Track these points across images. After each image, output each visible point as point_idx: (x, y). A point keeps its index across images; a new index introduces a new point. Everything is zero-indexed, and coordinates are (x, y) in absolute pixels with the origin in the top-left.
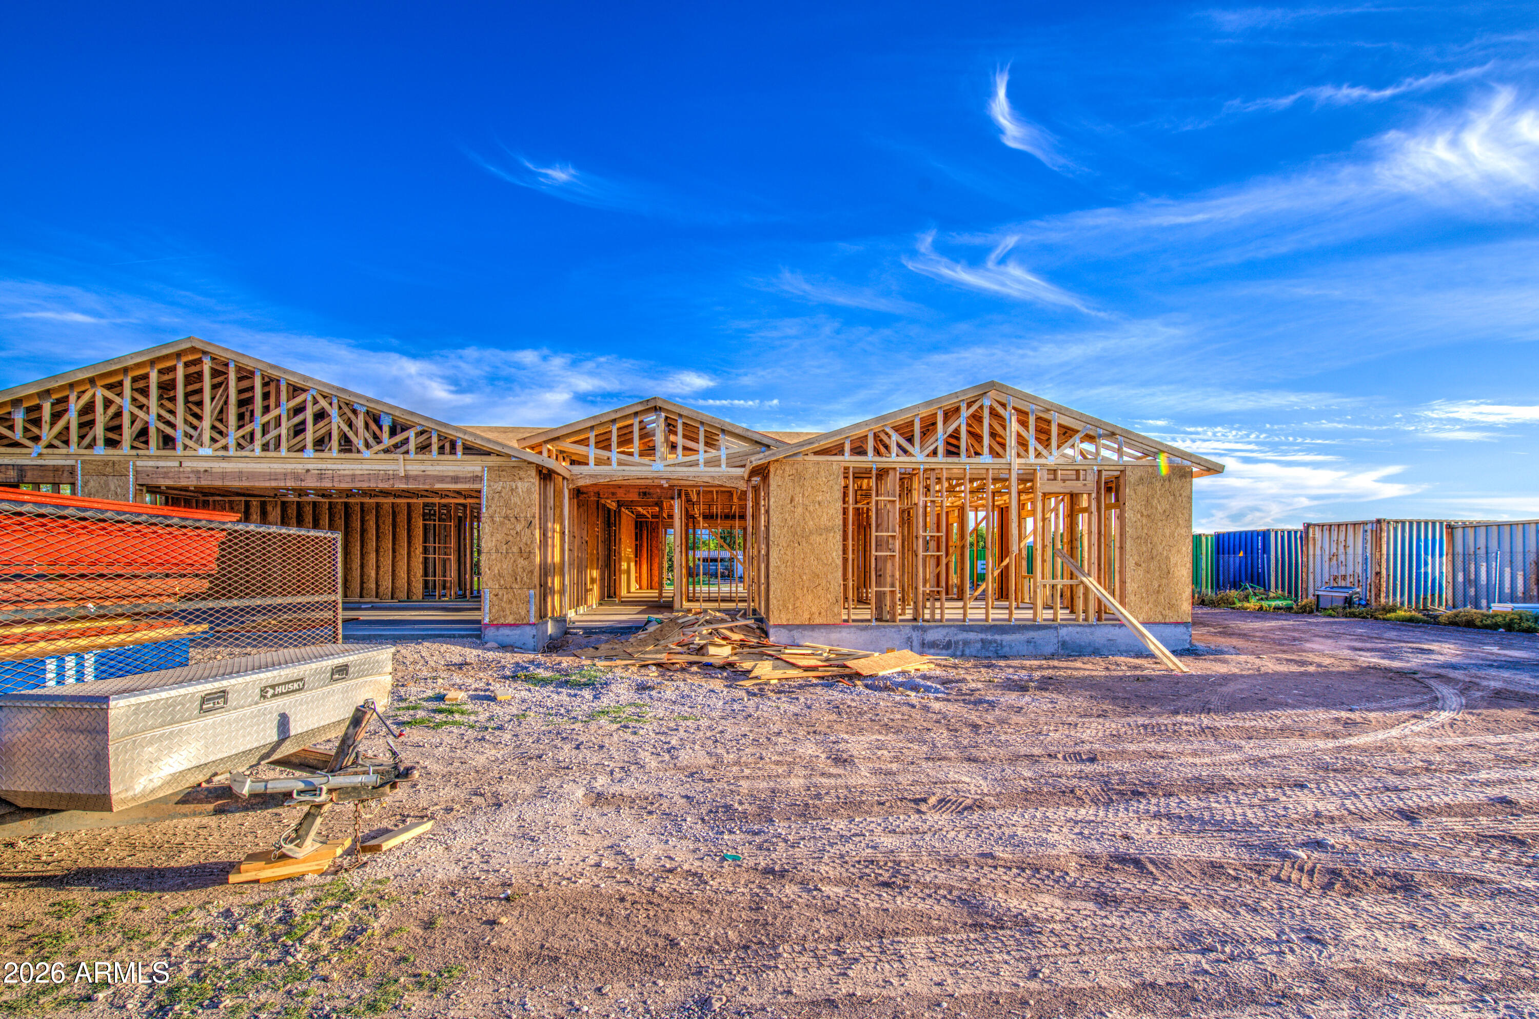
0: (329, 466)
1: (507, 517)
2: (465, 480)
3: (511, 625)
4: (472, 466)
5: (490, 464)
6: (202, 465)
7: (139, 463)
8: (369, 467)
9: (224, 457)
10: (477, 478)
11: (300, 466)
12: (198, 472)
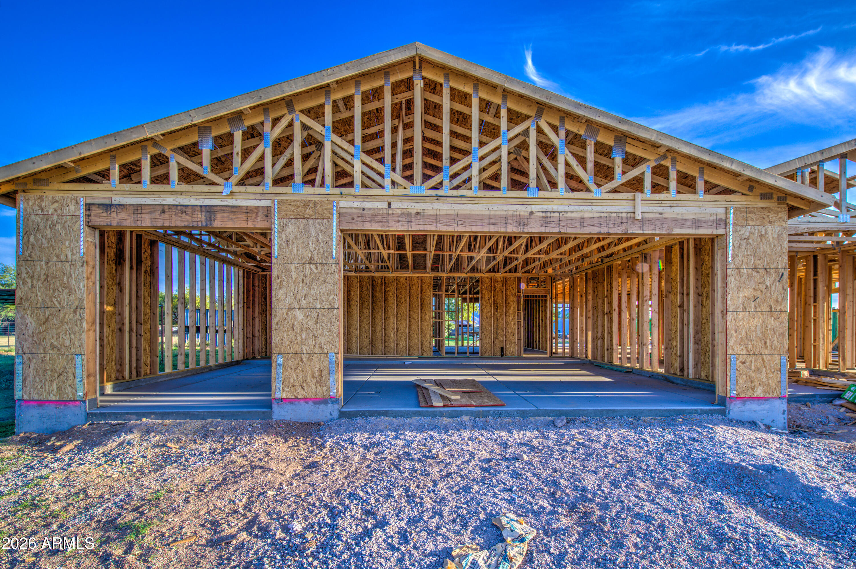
0: (555, 208)
1: (755, 269)
2: (708, 223)
3: (758, 398)
4: (716, 207)
5: (737, 205)
6: (414, 206)
7: (342, 204)
8: (599, 209)
9: (438, 197)
10: (723, 222)
11: (523, 208)
12: (409, 214)
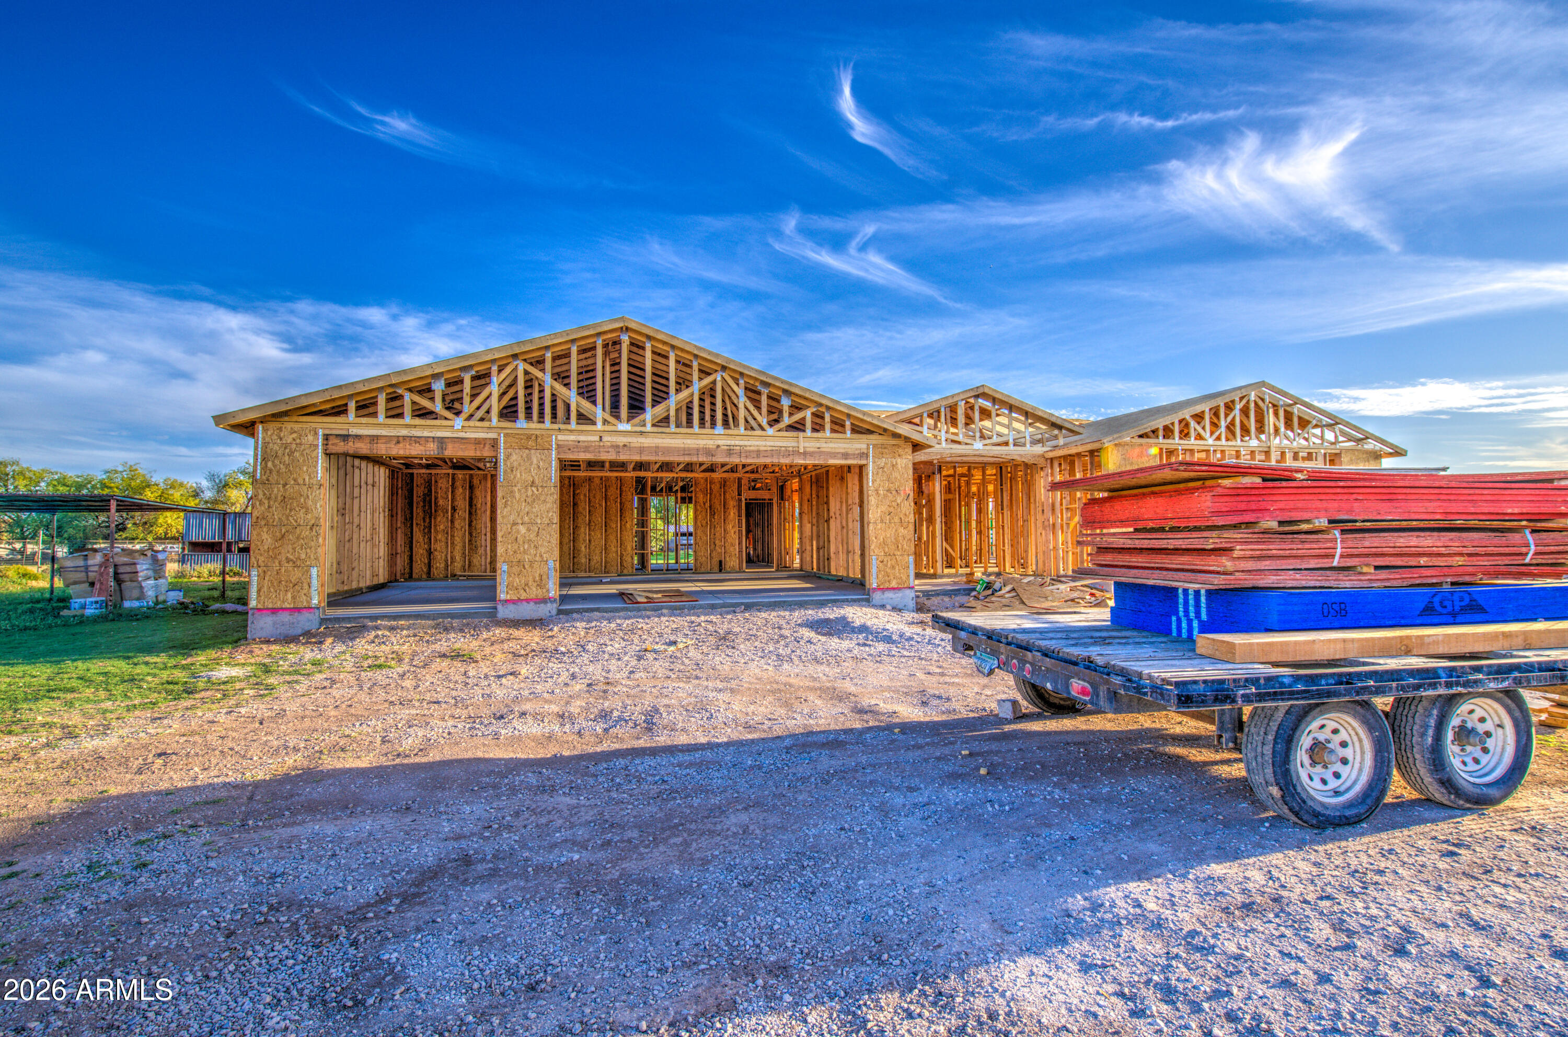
0: (737, 443)
1: (889, 490)
2: (854, 456)
3: (893, 589)
4: (860, 444)
5: (875, 442)
6: (621, 440)
7: (560, 437)
8: (772, 444)
9: (642, 433)
10: (865, 455)
11: (711, 442)
12: (618, 446)
